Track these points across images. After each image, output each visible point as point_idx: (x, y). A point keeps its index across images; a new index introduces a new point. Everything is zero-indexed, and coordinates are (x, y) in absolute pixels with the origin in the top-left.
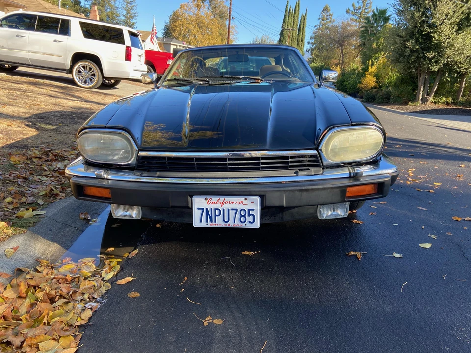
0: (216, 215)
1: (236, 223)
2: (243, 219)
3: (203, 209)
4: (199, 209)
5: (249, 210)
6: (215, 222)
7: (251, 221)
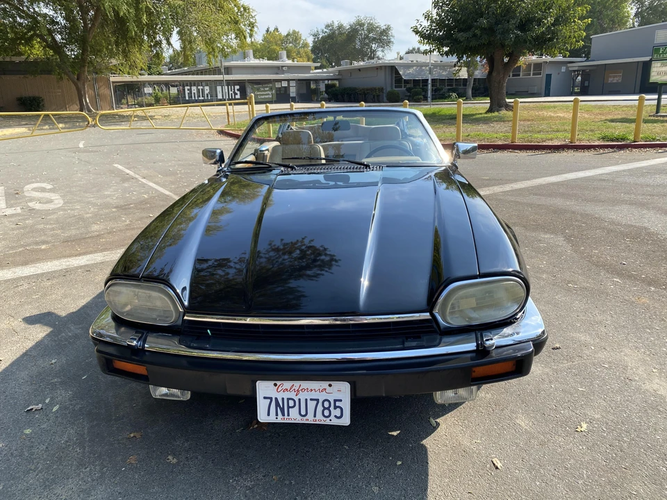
0: (289, 407)
1: (317, 418)
2: (326, 413)
3: (271, 399)
4: (265, 398)
5: (335, 401)
6: (288, 415)
7: (339, 415)
